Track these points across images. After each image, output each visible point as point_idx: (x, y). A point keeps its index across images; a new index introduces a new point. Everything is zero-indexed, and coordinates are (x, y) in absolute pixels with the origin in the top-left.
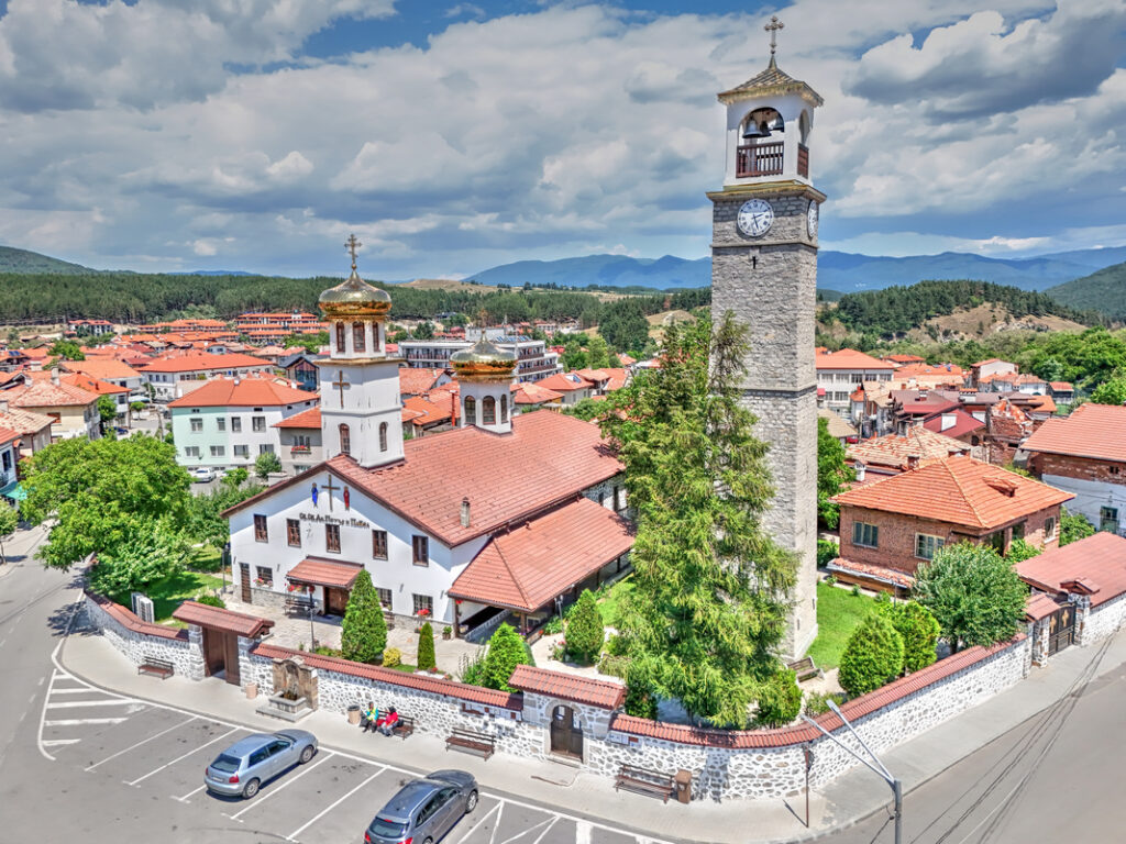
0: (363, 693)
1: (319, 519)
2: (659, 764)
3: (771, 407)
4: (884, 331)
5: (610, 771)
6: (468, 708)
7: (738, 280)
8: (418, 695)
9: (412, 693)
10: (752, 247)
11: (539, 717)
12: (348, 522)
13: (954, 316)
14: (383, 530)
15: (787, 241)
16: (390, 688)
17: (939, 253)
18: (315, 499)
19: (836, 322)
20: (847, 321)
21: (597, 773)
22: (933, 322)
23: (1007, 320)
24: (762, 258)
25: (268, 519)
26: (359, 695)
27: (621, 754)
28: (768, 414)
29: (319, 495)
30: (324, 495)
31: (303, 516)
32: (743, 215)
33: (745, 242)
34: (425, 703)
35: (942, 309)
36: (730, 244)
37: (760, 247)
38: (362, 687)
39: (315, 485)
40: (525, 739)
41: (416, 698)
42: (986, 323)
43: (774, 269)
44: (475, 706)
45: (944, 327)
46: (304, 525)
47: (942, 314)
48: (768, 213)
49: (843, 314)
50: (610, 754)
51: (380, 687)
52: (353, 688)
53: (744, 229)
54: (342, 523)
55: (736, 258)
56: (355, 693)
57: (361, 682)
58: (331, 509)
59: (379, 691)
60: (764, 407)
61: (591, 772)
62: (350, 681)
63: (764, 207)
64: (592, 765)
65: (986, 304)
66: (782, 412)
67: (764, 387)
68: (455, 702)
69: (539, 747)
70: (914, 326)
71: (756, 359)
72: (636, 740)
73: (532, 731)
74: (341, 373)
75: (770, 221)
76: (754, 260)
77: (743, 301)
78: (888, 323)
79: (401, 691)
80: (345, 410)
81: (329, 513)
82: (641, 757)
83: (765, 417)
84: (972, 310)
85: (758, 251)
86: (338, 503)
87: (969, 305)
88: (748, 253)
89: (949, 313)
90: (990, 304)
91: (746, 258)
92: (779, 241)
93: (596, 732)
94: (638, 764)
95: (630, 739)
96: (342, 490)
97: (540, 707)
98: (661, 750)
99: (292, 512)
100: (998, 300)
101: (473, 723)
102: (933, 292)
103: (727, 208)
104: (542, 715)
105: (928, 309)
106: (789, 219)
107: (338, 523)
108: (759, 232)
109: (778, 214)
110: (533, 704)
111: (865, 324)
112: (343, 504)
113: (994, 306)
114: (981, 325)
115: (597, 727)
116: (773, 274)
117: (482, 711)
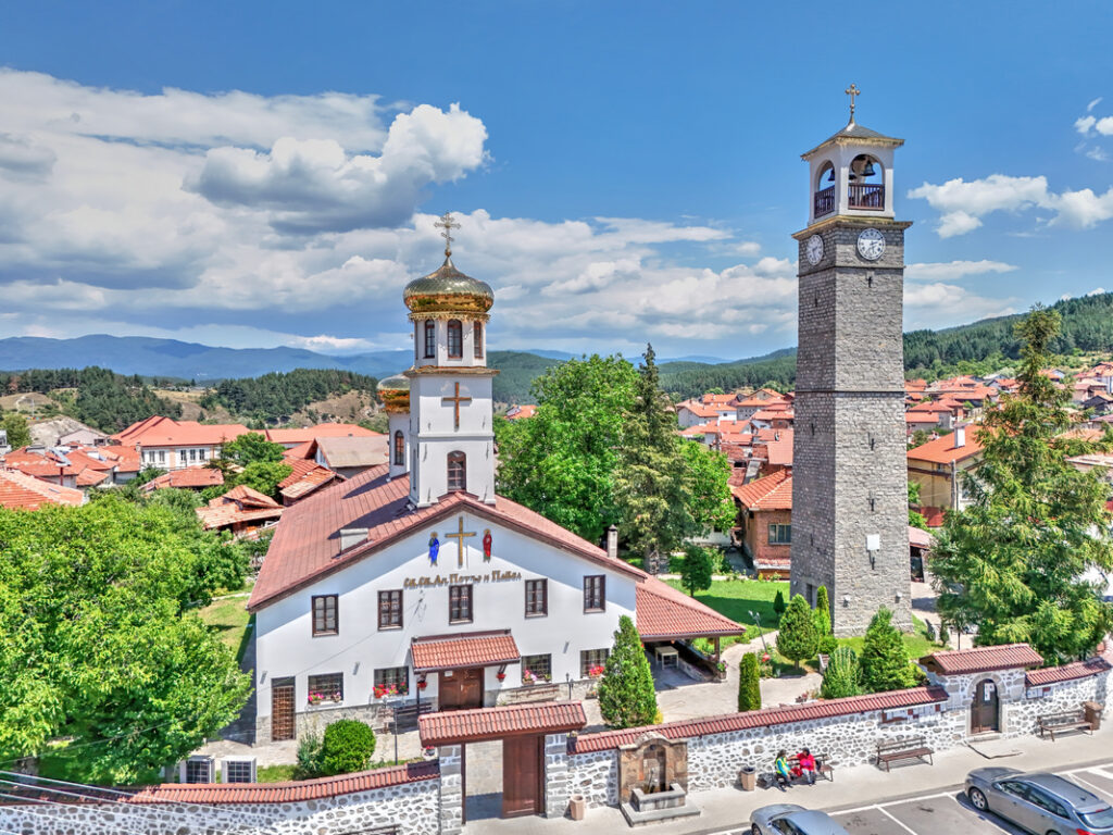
0: (751, 748)
1: (439, 581)
2: (1065, 704)
3: (886, 406)
4: (269, 415)
5: (1025, 729)
6: (889, 717)
7: (857, 296)
8: (827, 724)
9: (819, 725)
10: (868, 269)
11: (962, 700)
12: (487, 578)
13: (329, 401)
14: (545, 577)
15: (895, 266)
16: (789, 729)
17: (275, 346)
18: (433, 556)
19: (219, 407)
20: (229, 406)
21: (1015, 736)
22: (312, 407)
23: (372, 405)
24: (876, 279)
25: (340, 598)
26: (746, 752)
27: (1035, 708)
28: (884, 412)
29: (442, 548)
30: (448, 549)
31: (410, 583)
32: (862, 241)
33: (863, 264)
34: (836, 731)
35: (319, 395)
36: (851, 265)
37: (873, 269)
38: (749, 741)
39: (434, 535)
40: (947, 730)
41: (824, 729)
42: (356, 407)
43: (884, 288)
44: (897, 712)
45: (322, 412)
46: (410, 597)
47: (318, 399)
48: (880, 241)
49: (225, 400)
50: (1026, 712)
51: (776, 732)
52: (737, 747)
53: (863, 253)
54: (477, 580)
55: (856, 277)
56: (740, 752)
57: (749, 735)
58: (460, 563)
59: (775, 737)
60: (881, 406)
61: (1010, 737)
62: (733, 739)
63: (878, 236)
64: (1010, 730)
65: (352, 391)
66: (894, 409)
67: (880, 389)
68: (872, 717)
69: (961, 733)
70: (296, 410)
71: (872, 365)
72: (1048, 689)
73: (955, 718)
74: (457, 384)
75: (883, 248)
76: (870, 280)
77: (861, 315)
78: (273, 408)
79: (805, 727)
80: (462, 432)
81: (456, 570)
82: (1051, 704)
83: (882, 415)
84: (343, 396)
85: (873, 273)
86: (474, 554)
87: (341, 393)
88: (866, 274)
89: (324, 399)
90: (356, 392)
91: (864, 277)
92: (887, 266)
93: (1013, 695)
94: (1048, 712)
95: (1045, 690)
96: (481, 536)
97: (963, 690)
98: (1066, 690)
99: (391, 580)
100: (363, 388)
101: (893, 732)
102: (309, 380)
103: (848, 234)
104: (964, 697)
105: (306, 394)
106: (896, 248)
107: (470, 582)
108: (874, 256)
109: (888, 243)
110: (955, 689)
111: (249, 409)
112: (481, 554)
113: (361, 393)
114: (353, 409)
115: (1014, 689)
116: (884, 293)
117: (905, 715)
